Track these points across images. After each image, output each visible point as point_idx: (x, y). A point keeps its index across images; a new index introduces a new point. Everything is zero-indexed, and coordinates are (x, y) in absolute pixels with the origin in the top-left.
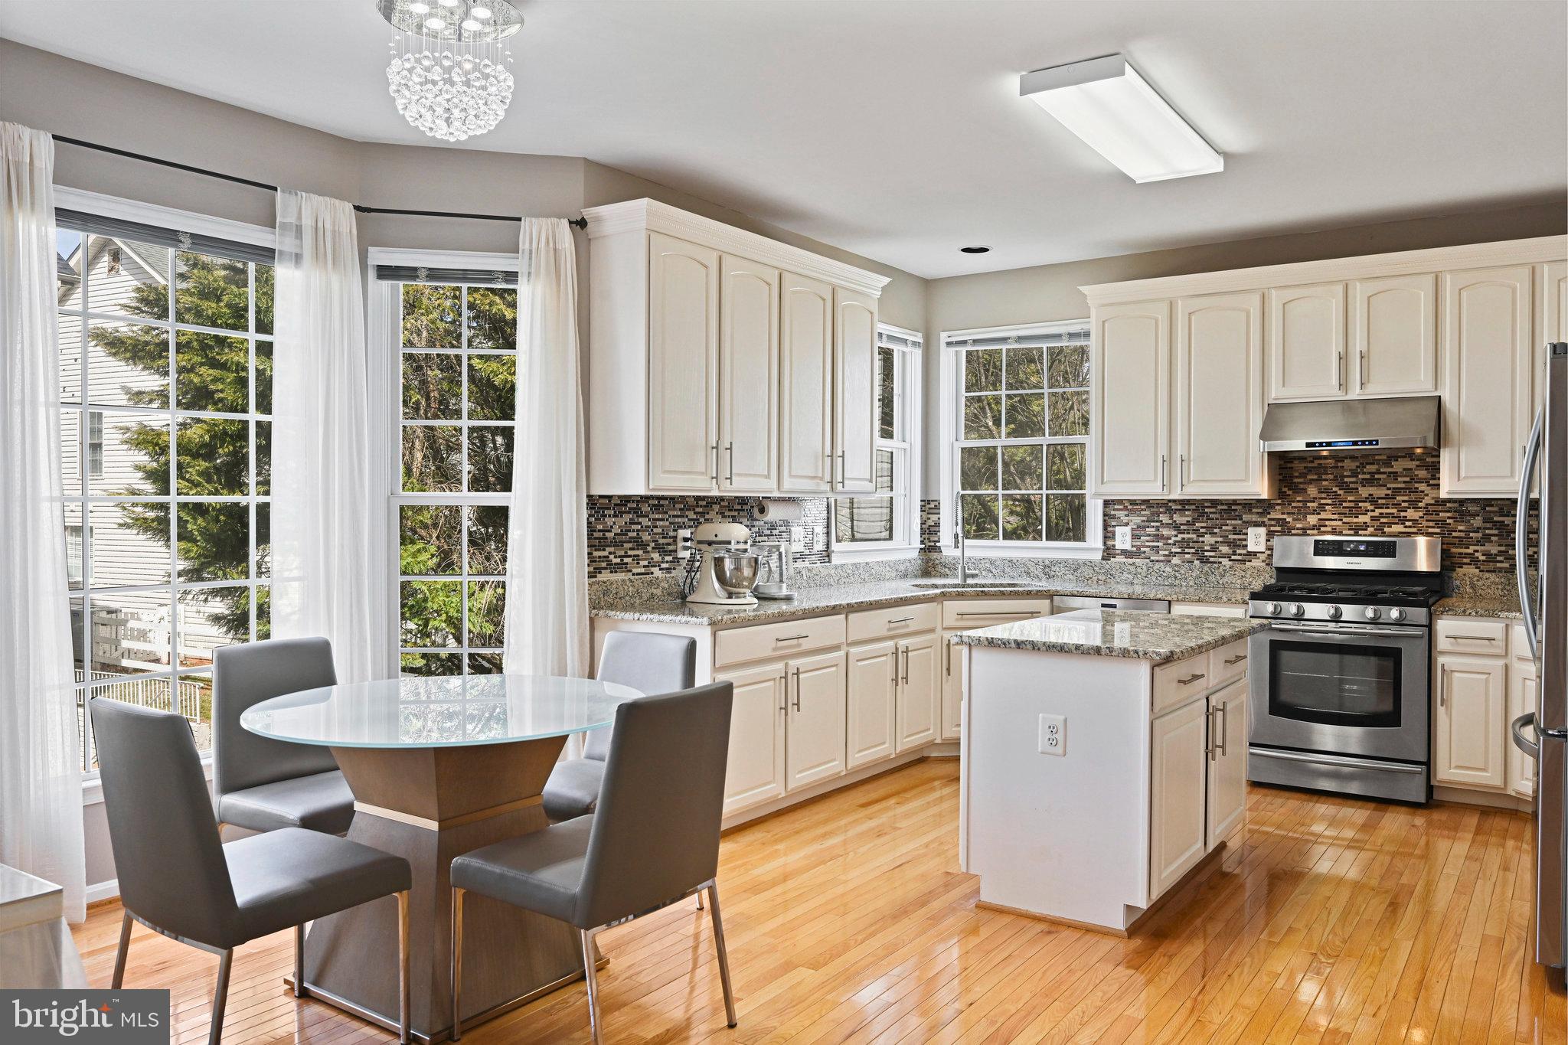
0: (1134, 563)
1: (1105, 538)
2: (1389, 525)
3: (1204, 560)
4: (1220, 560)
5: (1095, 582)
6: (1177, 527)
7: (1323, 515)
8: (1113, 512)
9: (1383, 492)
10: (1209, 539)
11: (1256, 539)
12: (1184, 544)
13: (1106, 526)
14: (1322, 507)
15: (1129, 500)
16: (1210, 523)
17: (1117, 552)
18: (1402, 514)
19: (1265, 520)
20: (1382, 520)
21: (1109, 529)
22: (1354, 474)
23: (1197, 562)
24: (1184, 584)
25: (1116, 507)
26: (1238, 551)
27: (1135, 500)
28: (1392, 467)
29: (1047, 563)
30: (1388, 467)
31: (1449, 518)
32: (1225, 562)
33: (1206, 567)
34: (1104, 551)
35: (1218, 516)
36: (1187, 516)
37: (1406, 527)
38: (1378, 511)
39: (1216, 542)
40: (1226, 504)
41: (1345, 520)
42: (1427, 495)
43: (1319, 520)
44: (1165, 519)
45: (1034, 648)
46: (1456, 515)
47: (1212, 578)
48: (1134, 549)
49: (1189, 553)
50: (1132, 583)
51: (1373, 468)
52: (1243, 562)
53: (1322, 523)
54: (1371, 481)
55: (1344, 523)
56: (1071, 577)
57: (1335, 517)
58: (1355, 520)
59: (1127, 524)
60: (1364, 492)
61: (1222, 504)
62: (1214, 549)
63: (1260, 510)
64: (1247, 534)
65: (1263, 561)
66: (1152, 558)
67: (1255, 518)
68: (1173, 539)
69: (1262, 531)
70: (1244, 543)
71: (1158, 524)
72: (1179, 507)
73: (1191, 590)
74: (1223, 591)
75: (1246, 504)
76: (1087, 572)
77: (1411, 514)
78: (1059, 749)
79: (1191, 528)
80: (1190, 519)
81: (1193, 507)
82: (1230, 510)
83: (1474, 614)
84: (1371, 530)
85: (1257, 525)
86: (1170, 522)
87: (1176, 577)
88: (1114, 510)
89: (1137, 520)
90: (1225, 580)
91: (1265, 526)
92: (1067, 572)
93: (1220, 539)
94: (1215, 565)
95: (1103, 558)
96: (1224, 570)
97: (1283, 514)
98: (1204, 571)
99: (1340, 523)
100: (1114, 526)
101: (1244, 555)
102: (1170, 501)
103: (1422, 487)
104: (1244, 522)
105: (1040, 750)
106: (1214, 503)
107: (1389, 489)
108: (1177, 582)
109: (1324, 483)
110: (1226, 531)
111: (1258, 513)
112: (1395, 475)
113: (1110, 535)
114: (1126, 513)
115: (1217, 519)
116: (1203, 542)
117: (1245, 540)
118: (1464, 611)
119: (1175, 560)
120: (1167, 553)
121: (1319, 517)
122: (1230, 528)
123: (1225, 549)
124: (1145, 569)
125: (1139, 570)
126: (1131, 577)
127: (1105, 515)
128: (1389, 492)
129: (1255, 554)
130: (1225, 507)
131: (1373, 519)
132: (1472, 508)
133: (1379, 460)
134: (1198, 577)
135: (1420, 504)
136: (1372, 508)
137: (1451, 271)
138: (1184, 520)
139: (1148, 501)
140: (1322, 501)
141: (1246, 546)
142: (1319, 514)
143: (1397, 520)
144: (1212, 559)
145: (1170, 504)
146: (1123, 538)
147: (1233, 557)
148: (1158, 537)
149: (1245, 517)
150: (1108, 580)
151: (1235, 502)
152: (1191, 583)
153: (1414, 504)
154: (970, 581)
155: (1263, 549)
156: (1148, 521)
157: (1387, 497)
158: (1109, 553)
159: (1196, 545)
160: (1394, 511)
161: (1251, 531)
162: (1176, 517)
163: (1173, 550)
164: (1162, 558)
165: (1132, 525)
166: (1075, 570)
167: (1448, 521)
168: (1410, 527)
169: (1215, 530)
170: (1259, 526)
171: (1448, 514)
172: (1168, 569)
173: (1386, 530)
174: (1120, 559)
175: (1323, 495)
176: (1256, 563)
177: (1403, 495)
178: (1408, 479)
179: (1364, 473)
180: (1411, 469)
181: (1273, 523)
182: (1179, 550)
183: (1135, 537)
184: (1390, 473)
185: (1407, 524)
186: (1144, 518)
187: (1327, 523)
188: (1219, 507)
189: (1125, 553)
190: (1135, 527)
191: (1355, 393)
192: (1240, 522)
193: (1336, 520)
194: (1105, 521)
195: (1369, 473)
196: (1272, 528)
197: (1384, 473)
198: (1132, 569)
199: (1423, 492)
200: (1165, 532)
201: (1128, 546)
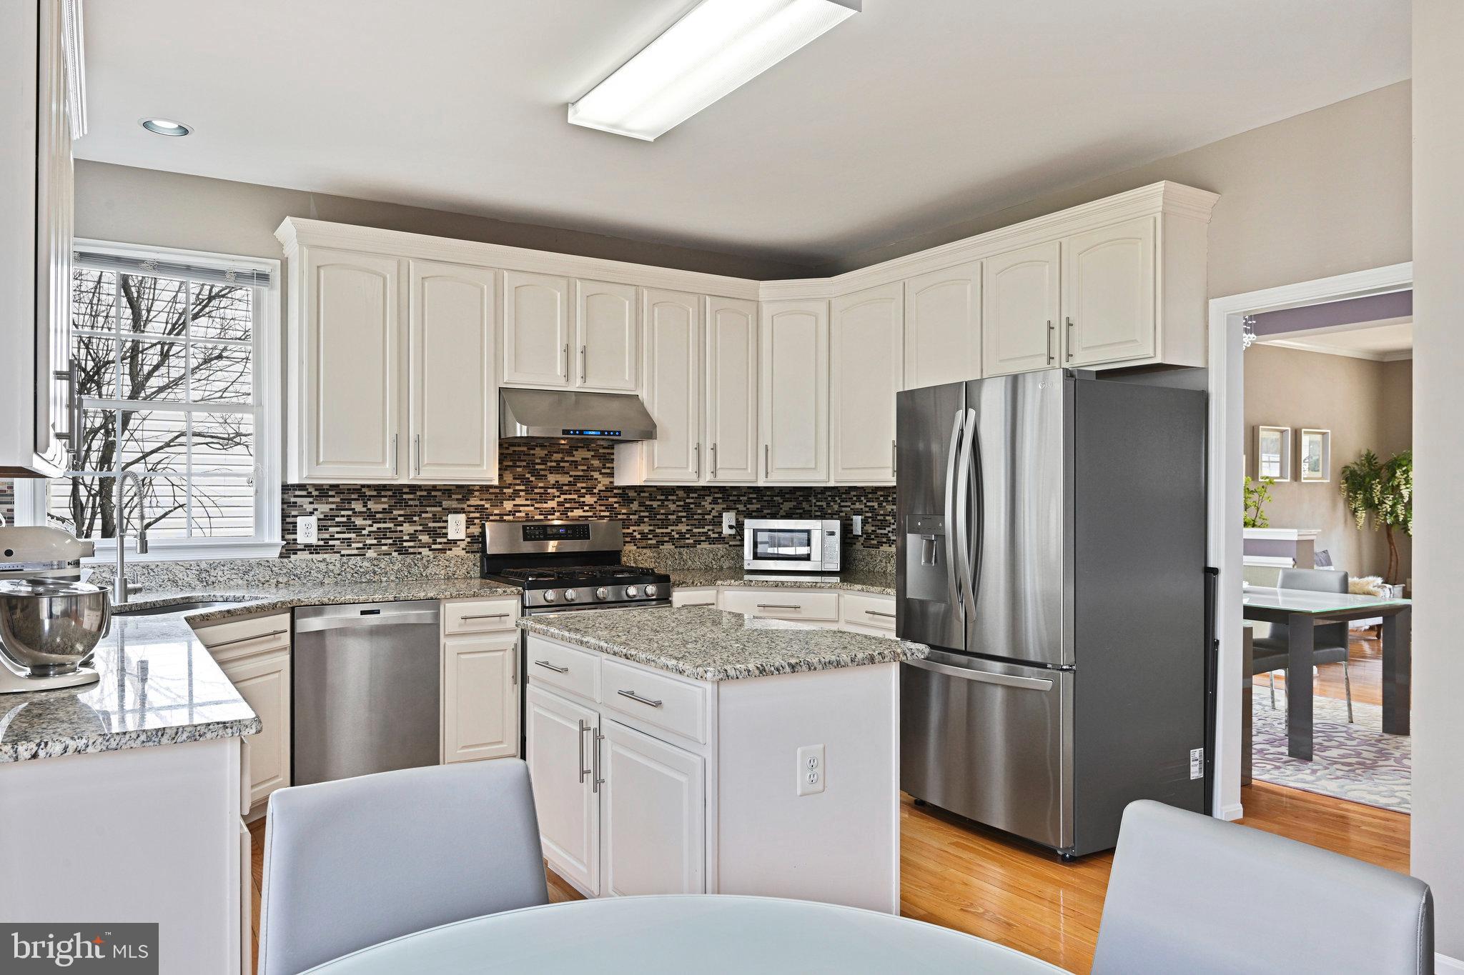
0: (324, 560)
1: (285, 531)
2: (572, 509)
3: (403, 551)
4: (420, 550)
5: (274, 585)
6: (370, 515)
7: (518, 501)
8: (293, 500)
9: (565, 479)
10: (407, 528)
11: (456, 527)
12: (381, 535)
13: (284, 516)
14: (516, 494)
15: (314, 485)
16: (408, 511)
17: (299, 547)
18: (582, 499)
19: (465, 506)
20: (567, 505)
21: (289, 520)
22: (544, 462)
23: (395, 554)
24: (384, 579)
25: (298, 493)
26: (439, 540)
27: (322, 485)
28: (574, 456)
29: (203, 566)
30: (571, 456)
31: (615, 502)
32: (425, 551)
33: (409, 560)
34: (283, 547)
35: (417, 503)
36: (384, 503)
37: (584, 511)
38: (563, 497)
39: (415, 531)
40: (425, 490)
41: (536, 505)
42: (600, 482)
43: (514, 505)
44: (358, 506)
45: (810, 669)
46: (620, 500)
47: (415, 570)
48: (322, 543)
49: (386, 545)
50: (322, 583)
51: (557, 456)
52: (443, 551)
53: (517, 509)
54: (558, 469)
55: (536, 508)
56: (240, 582)
57: (528, 502)
58: (545, 505)
59: (311, 514)
60: (552, 478)
61: (421, 490)
62: (413, 537)
63: (460, 497)
64: (447, 521)
65: (463, 549)
66: (343, 552)
67: (455, 505)
68: (368, 529)
69: (462, 517)
70: (444, 531)
71: (350, 513)
72: (375, 493)
73: (393, 585)
74: (427, 583)
75: (445, 490)
76: (263, 574)
77: (589, 499)
78: (819, 786)
79: (388, 516)
80: (386, 506)
81: (390, 493)
82: (429, 496)
83: (699, 584)
84: (557, 514)
85: (456, 511)
86: (364, 509)
87: (375, 573)
88: (295, 496)
89: (324, 508)
90: (429, 571)
91: (464, 512)
92: (234, 576)
93: (420, 528)
94: (419, 556)
95: (281, 556)
96: (428, 561)
97: (481, 500)
98: (406, 564)
99: (532, 508)
100: (296, 516)
101: (445, 543)
102: (363, 486)
103: (596, 475)
104: (443, 509)
105: (799, 793)
106: (413, 488)
107: (571, 476)
108: (377, 578)
109: (519, 470)
110: (426, 518)
111: (457, 500)
112: (575, 464)
113: (290, 527)
114: (311, 500)
115: (416, 506)
116: (401, 531)
117: (445, 528)
118: (693, 583)
119: (371, 554)
120: (360, 545)
121: (515, 503)
122: (430, 515)
123: (425, 538)
124: (338, 565)
125: (331, 567)
126: (321, 577)
127: (283, 502)
128: (571, 479)
129: (455, 542)
130: (425, 493)
131: (560, 504)
132: (632, 494)
133: (564, 449)
134: (399, 570)
135: (595, 491)
136: (558, 494)
137: (650, 288)
138: (379, 507)
139: (337, 486)
140: (517, 488)
141: (447, 534)
142: (514, 500)
143: (577, 505)
144: (411, 550)
145: (363, 490)
146: (307, 530)
147: (433, 547)
148: (349, 526)
149: (446, 504)
150: (291, 582)
151: (434, 488)
152: (392, 578)
153: (590, 491)
154: (132, 599)
155: (462, 536)
156: (336, 510)
157: (570, 484)
158: (290, 549)
159: (393, 535)
160: (575, 497)
161: (451, 517)
162: (371, 505)
163: (368, 542)
164: (356, 552)
165: (318, 515)
166: (245, 573)
167: (616, 505)
168: (587, 511)
169: (416, 518)
170: (459, 513)
171: (615, 500)
172: (366, 564)
173: (569, 514)
174: (305, 555)
175: (518, 482)
176: (458, 551)
177: (582, 482)
178: (585, 468)
179: (551, 461)
180: (588, 459)
181: (472, 509)
182: (375, 542)
183: (321, 529)
184: (572, 461)
185: (586, 508)
186: (334, 506)
187: (521, 508)
188: (419, 493)
189: (309, 548)
190: (322, 517)
191: (576, 385)
192: (440, 509)
193: (528, 505)
194: (283, 510)
195: (555, 461)
196: (472, 515)
197: (567, 461)
198: (322, 566)
199: (596, 479)
200: (359, 522)
201: (313, 540)
